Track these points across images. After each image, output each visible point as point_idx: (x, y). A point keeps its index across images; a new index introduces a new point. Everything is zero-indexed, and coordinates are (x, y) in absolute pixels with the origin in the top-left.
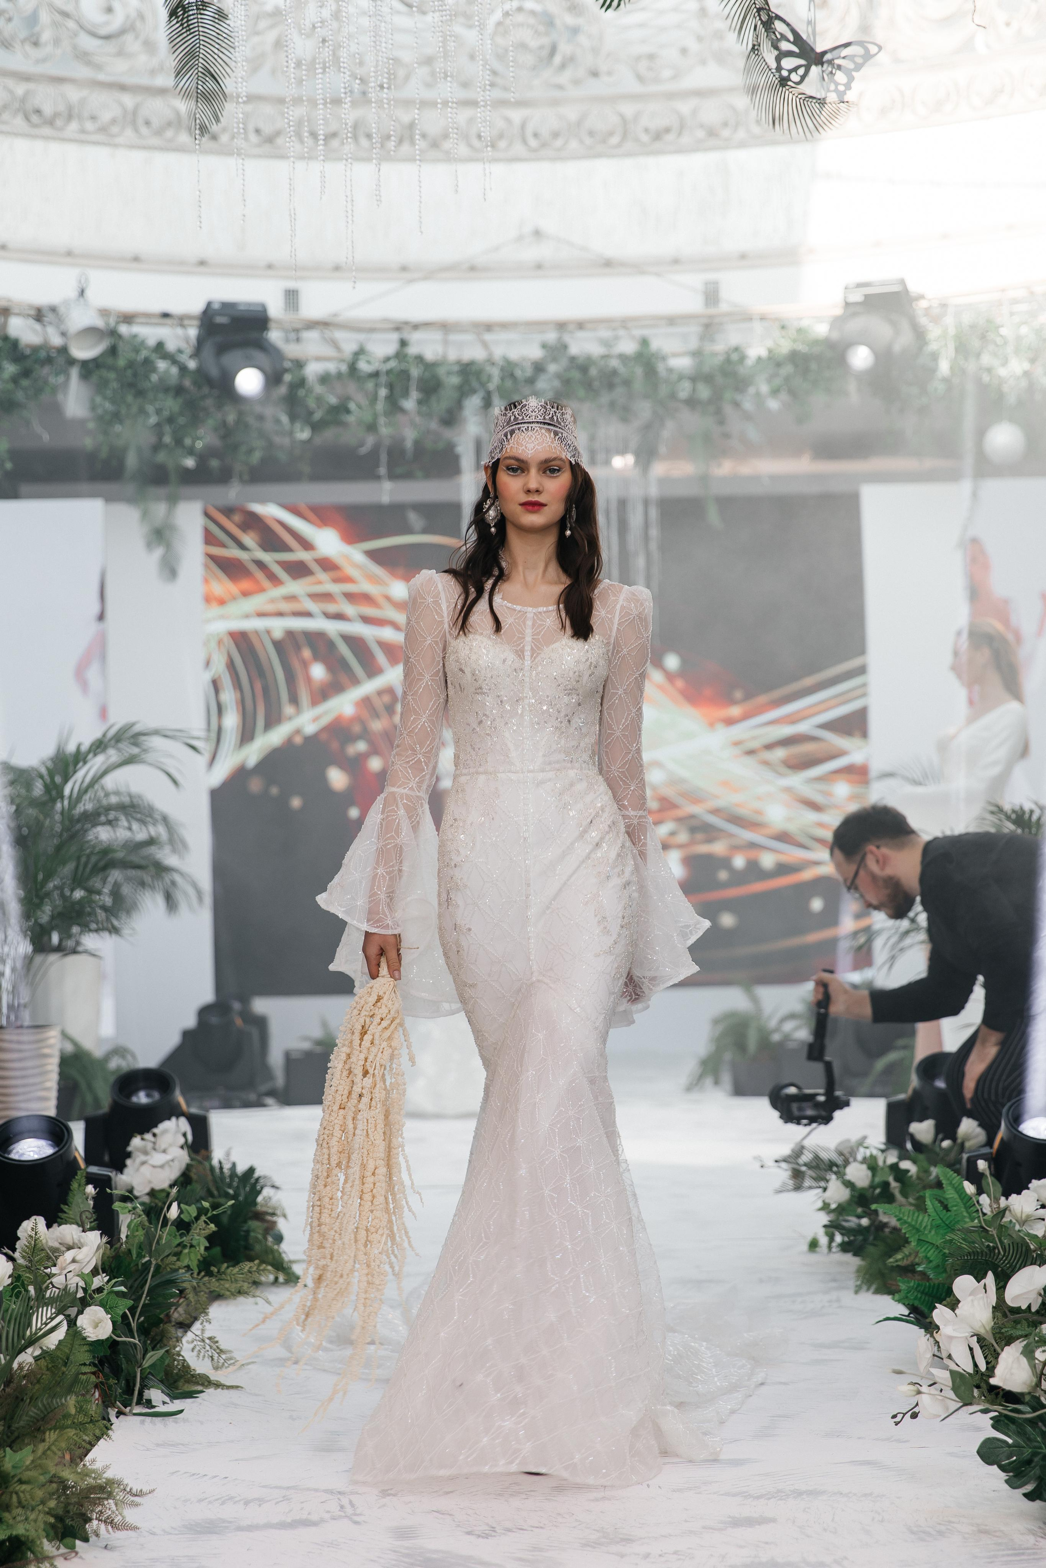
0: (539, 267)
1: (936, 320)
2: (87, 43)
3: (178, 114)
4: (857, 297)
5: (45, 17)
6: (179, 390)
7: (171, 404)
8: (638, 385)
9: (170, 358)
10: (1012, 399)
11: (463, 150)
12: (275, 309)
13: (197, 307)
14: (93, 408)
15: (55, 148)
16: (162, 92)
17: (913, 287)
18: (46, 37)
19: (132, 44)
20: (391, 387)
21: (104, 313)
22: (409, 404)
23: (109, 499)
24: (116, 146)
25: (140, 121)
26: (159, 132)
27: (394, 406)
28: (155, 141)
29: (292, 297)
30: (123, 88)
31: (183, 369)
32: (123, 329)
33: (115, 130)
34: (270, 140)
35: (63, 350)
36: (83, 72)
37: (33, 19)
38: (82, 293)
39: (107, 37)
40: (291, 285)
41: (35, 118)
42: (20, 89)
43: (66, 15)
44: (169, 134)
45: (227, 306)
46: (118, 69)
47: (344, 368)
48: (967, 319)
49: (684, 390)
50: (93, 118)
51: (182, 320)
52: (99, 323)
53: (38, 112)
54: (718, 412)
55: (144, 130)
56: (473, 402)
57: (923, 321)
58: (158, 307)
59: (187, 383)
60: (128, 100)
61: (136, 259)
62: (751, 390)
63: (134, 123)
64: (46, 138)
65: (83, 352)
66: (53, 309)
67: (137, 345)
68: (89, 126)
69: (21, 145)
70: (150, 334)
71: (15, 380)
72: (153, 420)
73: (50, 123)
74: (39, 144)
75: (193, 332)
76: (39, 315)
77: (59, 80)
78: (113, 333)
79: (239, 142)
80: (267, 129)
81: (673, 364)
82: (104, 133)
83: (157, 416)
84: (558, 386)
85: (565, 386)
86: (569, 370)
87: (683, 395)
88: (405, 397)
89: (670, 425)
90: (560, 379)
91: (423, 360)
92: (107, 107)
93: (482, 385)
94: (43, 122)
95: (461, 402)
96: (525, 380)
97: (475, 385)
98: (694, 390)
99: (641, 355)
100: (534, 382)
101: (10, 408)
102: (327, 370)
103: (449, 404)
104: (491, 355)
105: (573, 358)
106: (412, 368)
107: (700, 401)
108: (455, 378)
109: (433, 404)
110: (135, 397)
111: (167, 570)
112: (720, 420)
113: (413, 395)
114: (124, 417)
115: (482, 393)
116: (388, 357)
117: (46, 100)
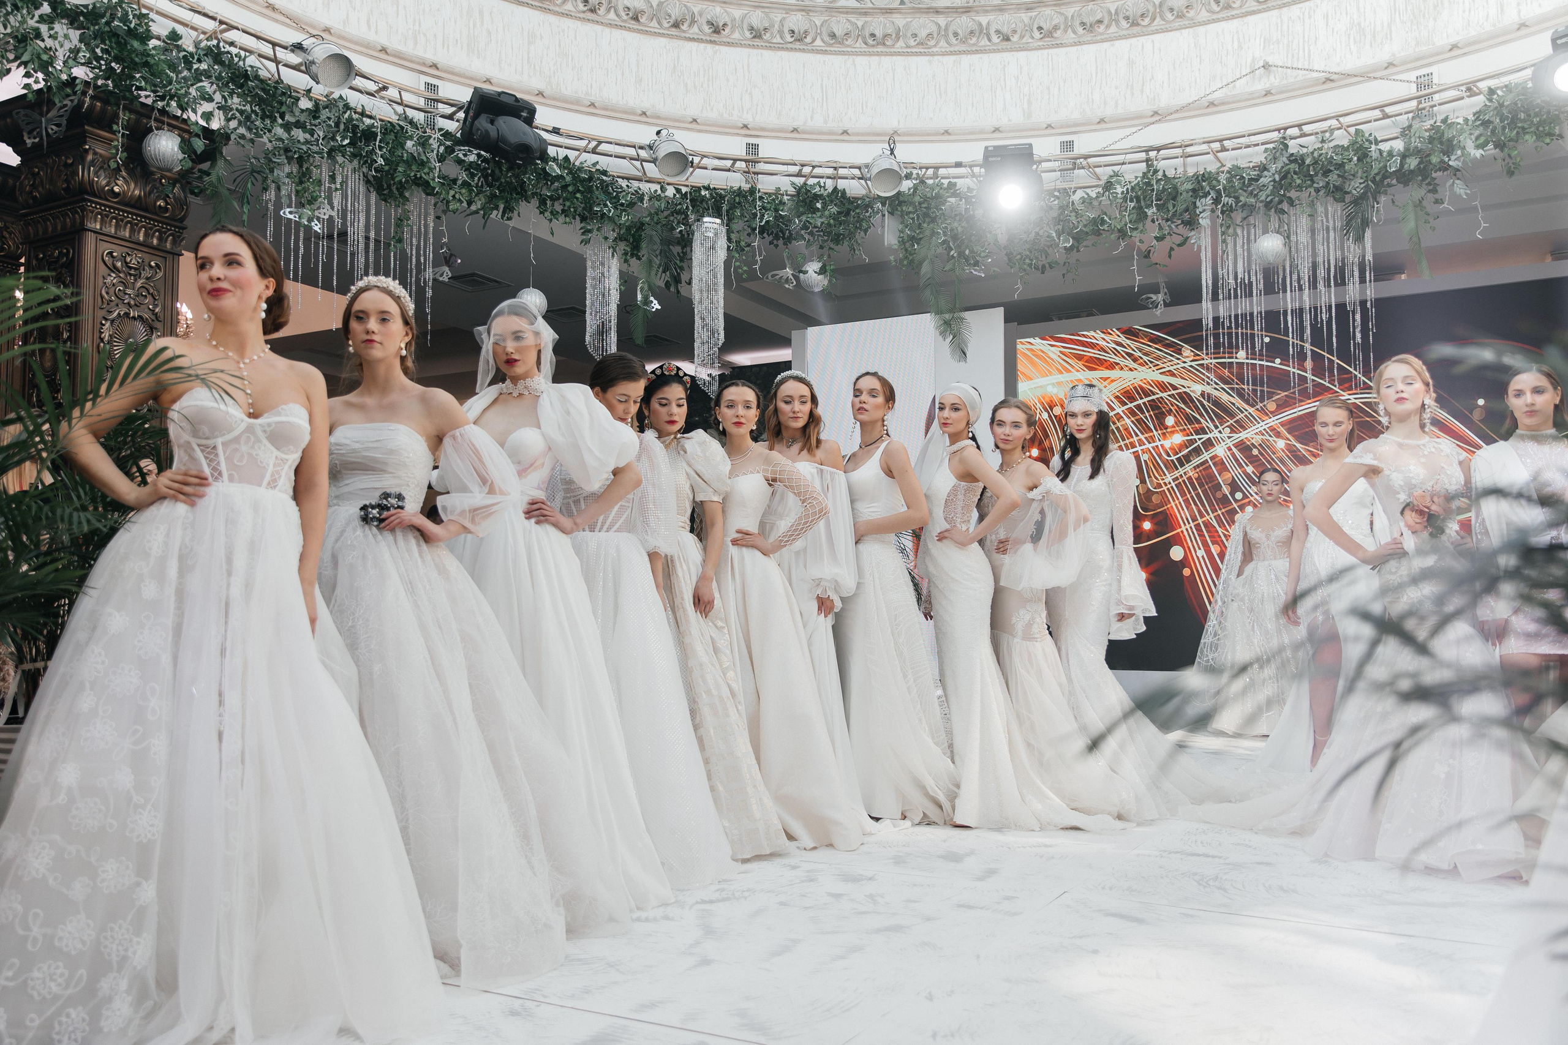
0: (1268, 93)
3: (980, 24)
8: (1352, 166)
9: (961, 195)
11: (1204, 15)
15: (886, 61)
20: (1138, 201)
22: (1151, 211)
24: (932, 54)
25: (951, 35)
27: (1141, 216)
28: (963, 48)
30: (937, 11)
33: (932, 43)
34: (1050, 34)
38: (892, 154)
41: (871, 42)
44: (974, 40)
47: (1100, 190)
49: (1395, 165)
50: (915, 35)
53: (873, 35)
54: (1428, 178)
55: (953, 40)
56: (1205, 204)
58: (952, 160)
60: (942, 21)
61: (947, 132)
63: (946, 36)
64: (878, 54)
68: (912, 42)
69: (861, 60)
74: (875, 59)
76: (861, 173)
79: (1026, 40)
80: (1047, 26)
81: (1385, 147)
82: (923, 46)
83: (945, 236)
84: (1277, 179)
85: (1284, 177)
86: (1287, 165)
87: (1394, 169)
88: (1149, 206)
89: (1383, 199)
90: (1279, 175)
91: (1164, 175)
92: (924, 25)
93: (1213, 188)
94: (877, 43)
95: (1195, 203)
96: (1251, 180)
97: (1208, 189)
98: (1402, 165)
99: (1353, 143)
100: (1257, 180)
101: (837, 239)
102: (1088, 194)
103: (1184, 206)
104: (1223, 166)
105: (1292, 155)
106: (1154, 182)
107: (1412, 172)
108: (1189, 186)
109: (1171, 208)
110: (929, 223)
111: (959, 352)
112: (1431, 187)
113: (1155, 202)
114: (921, 239)
115: (1213, 194)
116: (1136, 177)
117: (878, 25)
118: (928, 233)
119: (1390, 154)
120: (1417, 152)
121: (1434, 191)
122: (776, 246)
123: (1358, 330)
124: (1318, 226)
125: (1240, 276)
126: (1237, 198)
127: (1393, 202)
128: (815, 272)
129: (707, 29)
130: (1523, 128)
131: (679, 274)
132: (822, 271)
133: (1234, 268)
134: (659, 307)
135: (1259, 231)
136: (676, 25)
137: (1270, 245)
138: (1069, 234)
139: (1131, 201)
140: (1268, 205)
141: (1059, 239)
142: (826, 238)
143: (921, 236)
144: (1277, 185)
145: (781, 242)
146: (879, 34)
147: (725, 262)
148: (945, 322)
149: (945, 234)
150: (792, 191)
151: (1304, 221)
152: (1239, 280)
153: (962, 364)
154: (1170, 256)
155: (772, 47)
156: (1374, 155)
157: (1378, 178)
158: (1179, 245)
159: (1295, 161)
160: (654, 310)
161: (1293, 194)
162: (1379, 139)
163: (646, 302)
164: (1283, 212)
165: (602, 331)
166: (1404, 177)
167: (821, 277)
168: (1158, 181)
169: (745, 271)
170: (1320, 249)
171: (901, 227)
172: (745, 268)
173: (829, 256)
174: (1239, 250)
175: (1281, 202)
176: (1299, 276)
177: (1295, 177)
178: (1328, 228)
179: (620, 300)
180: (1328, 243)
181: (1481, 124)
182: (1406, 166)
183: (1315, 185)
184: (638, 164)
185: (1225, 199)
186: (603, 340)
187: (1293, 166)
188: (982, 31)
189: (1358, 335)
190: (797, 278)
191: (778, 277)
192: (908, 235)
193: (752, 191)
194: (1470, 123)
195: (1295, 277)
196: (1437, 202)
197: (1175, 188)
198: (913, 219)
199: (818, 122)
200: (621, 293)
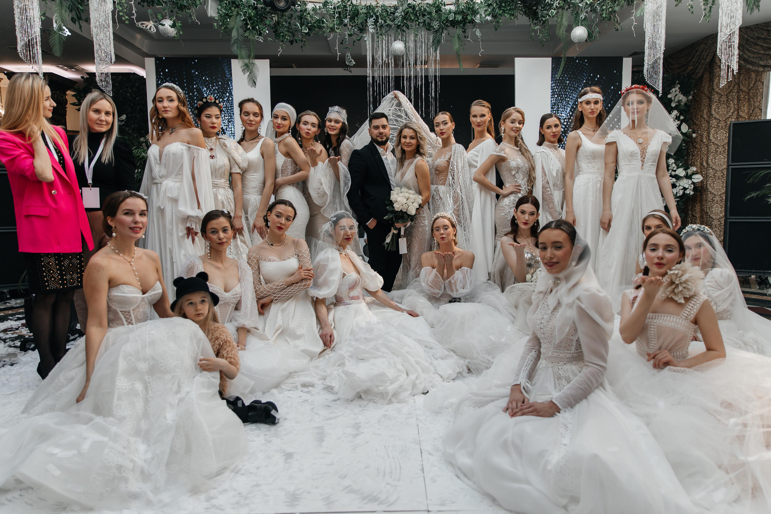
8: (434, 14)
10: (582, 16)
14: (218, 12)
20: (340, 13)
22: (346, 21)
27: (341, 22)
47: (321, 5)
49: (451, 17)
54: (464, 26)
56: (371, 21)
62: (478, 16)
81: (447, 7)
83: (244, 16)
84: (403, 15)
85: (406, 14)
86: (407, 8)
87: (451, 19)
88: (346, 17)
89: (445, 32)
90: (404, 12)
91: (351, 3)
93: (375, 14)
95: (366, 20)
96: (391, 13)
97: (372, 14)
98: (455, 18)
99: (435, 4)
100: (394, 14)
101: (182, 8)
102: (315, 6)
103: (362, 21)
104: (378, 3)
105: (409, 4)
106: (348, 6)
107: (458, 21)
108: (364, 11)
109: (356, 21)
110: (235, 8)
111: (252, 82)
112: (464, 30)
113: (348, 16)
114: (231, 16)
115: (374, 17)
116: (339, 2)
118: (235, 13)
119: (450, 12)
120: (461, 12)
121: (464, 32)
122: (143, 6)
123: (433, 91)
124: (418, 40)
125: (384, 59)
126: (385, 22)
127: (449, 34)
128: (170, 26)
130: (504, 10)
131: (80, 13)
133: (382, 55)
134: (70, 34)
135: (393, 39)
137: (398, 46)
138: (307, 26)
139: (337, 14)
140: (398, 27)
141: (301, 27)
142: (174, 6)
143: (231, 14)
144: (404, 18)
145: (145, 4)
147: (112, 12)
148: (246, 64)
149: (245, 15)
151: (412, 37)
152: (384, 61)
153: (253, 88)
154: (354, 45)
156: (443, 11)
157: (444, 22)
158: (358, 40)
159: (410, 7)
160: (66, 35)
161: (409, 23)
162: (446, 3)
163: (60, 29)
164: (404, 31)
165: (29, 45)
166: (454, 23)
167: (173, 29)
168: (350, 5)
169: (127, 19)
170: (419, 51)
171: (219, 7)
172: (127, 17)
173: (176, 17)
174: (384, 46)
175: (403, 26)
176: (409, 62)
177: (411, 15)
178: (422, 41)
179: (42, 25)
180: (422, 49)
181: (487, 5)
182: (456, 19)
183: (419, 21)
185: (380, 21)
186: (30, 51)
187: (410, 9)
189: (433, 94)
190: (157, 28)
191: (145, 25)
192: (225, 13)
194: (483, 4)
195: (408, 63)
196: (465, 37)
197: (358, 11)
198: (226, 4)
200: (42, 21)
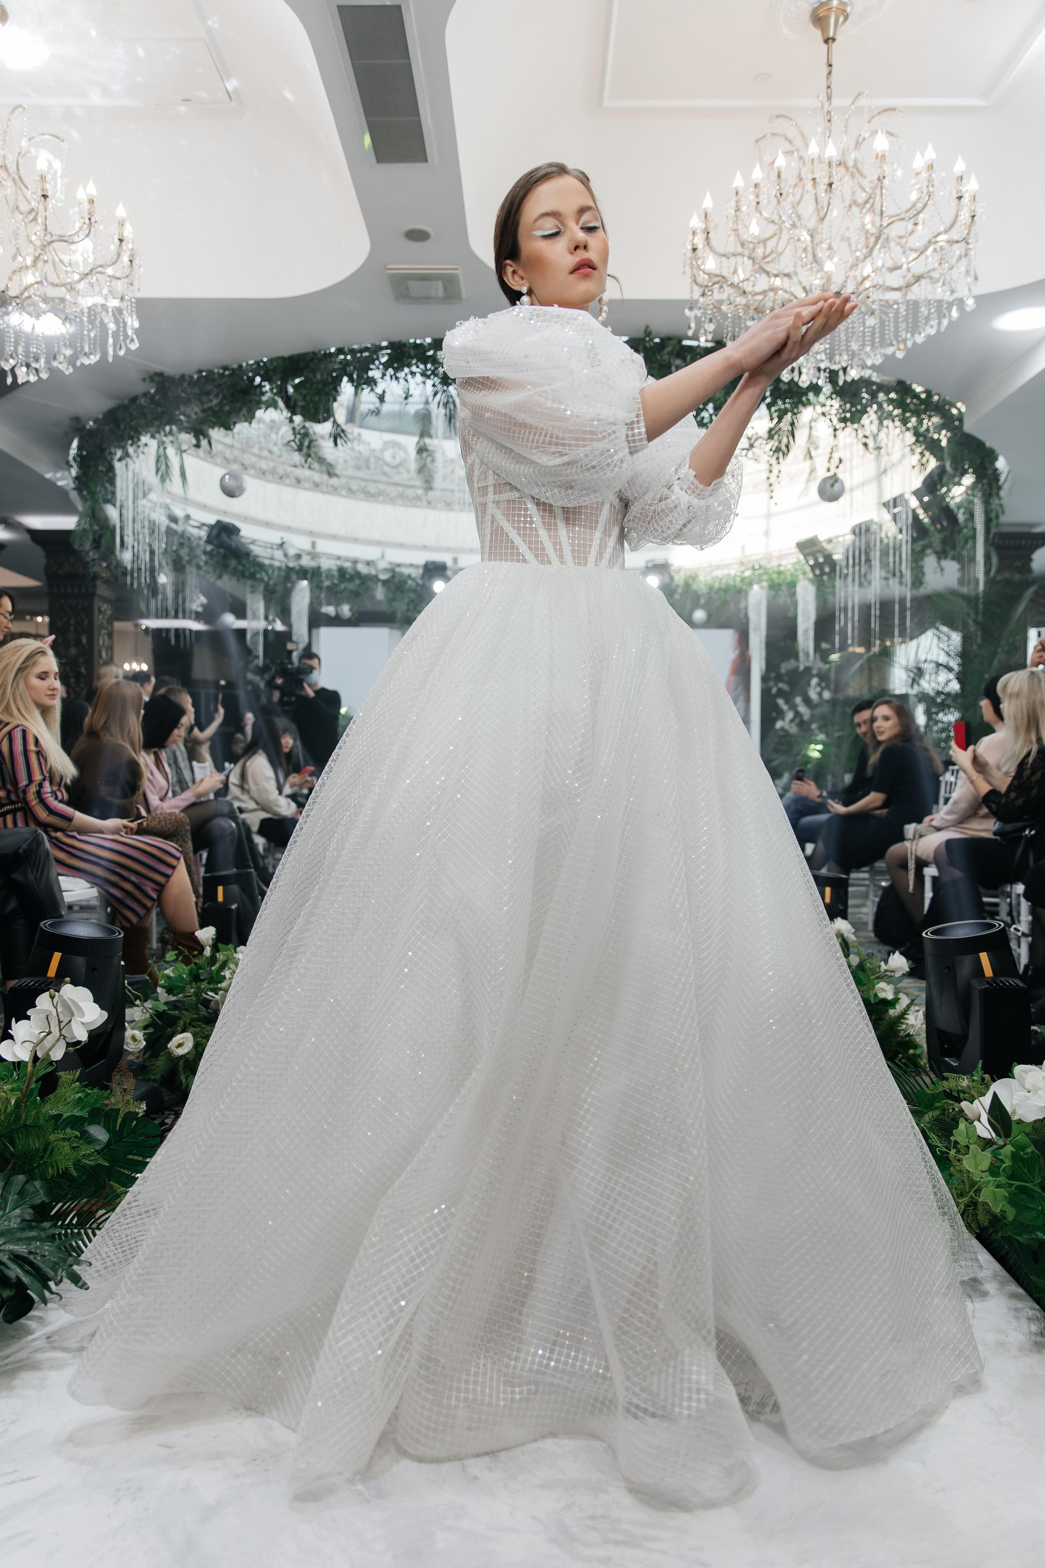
1: (678, 573)
2: (386, 469)
3: (418, 494)
4: (650, 565)
5: (372, 459)
6: (415, 591)
7: (413, 596)
9: (413, 580)
10: (702, 601)
12: (449, 563)
13: (422, 562)
14: (386, 595)
15: (375, 505)
16: (412, 487)
17: (670, 561)
18: (372, 466)
19: (402, 470)
21: (390, 563)
23: (391, 628)
26: (411, 501)
28: (410, 504)
29: (455, 560)
30: (399, 485)
31: (417, 584)
32: (397, 570)
33: (396, 499)
34: (449, 505)
35: (376, 576)
36: (384, 479)
37: (368, 460)
38: (383, 556)
39: (394, 467)
40: (455, 555)
41: (368, 495)
42: (363, 484)
43: (379, 459)
45: (433, 563)
46: (397, 478)
48: (688, 573)
50: (388, 495)
51: (417, 567)
52: (388, 566)
53: (369, 493)
55: (408, 500)
57: (673, 573)
58: (409, 562)
59: (419, 589)
60: (400, 489)
61: (402, 545)
63: (404, 497)
64: (372, 502)
65: (383, 577)
66: (373, 562)
67: (401, 574)
68: (387, 498)
69: (361, 503)
70: (406, 571)
71: (359, 585)
72: (406, 601)
73: (373, 496)
74: (369, 504)
75: (421, 571)
76: (368, 563)
77: (376, 482)
78: (393, 570)
82: (392, 501)
92: (393, 491)
94: (370, 496)
117: (372, 488)
128: (347, 610)
129: (294, 481)
132: (351, 610)
136: (281, 478)
146: (372, 491)
147: (309, 604)
150: (334, 567)
155: (324, 492)
184: (270, 551)
188: (418, 498)
190: (337, 611)
193: (319, 568)
199: (342, 532)
